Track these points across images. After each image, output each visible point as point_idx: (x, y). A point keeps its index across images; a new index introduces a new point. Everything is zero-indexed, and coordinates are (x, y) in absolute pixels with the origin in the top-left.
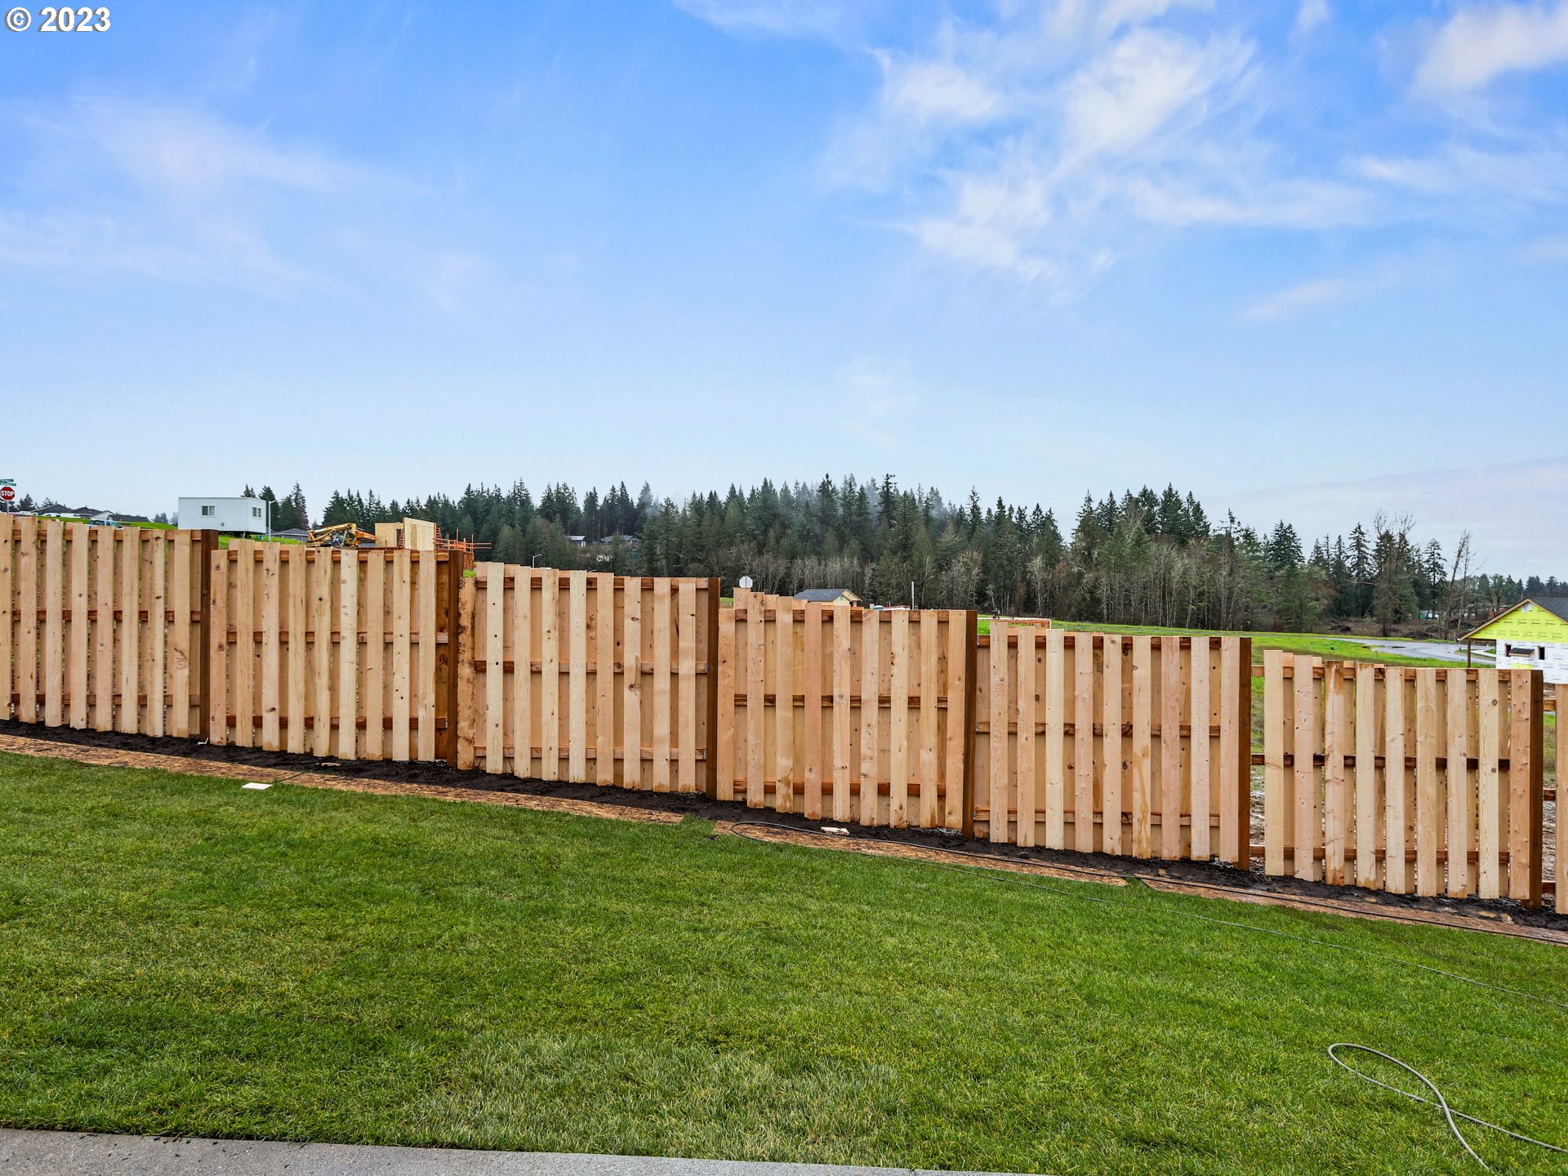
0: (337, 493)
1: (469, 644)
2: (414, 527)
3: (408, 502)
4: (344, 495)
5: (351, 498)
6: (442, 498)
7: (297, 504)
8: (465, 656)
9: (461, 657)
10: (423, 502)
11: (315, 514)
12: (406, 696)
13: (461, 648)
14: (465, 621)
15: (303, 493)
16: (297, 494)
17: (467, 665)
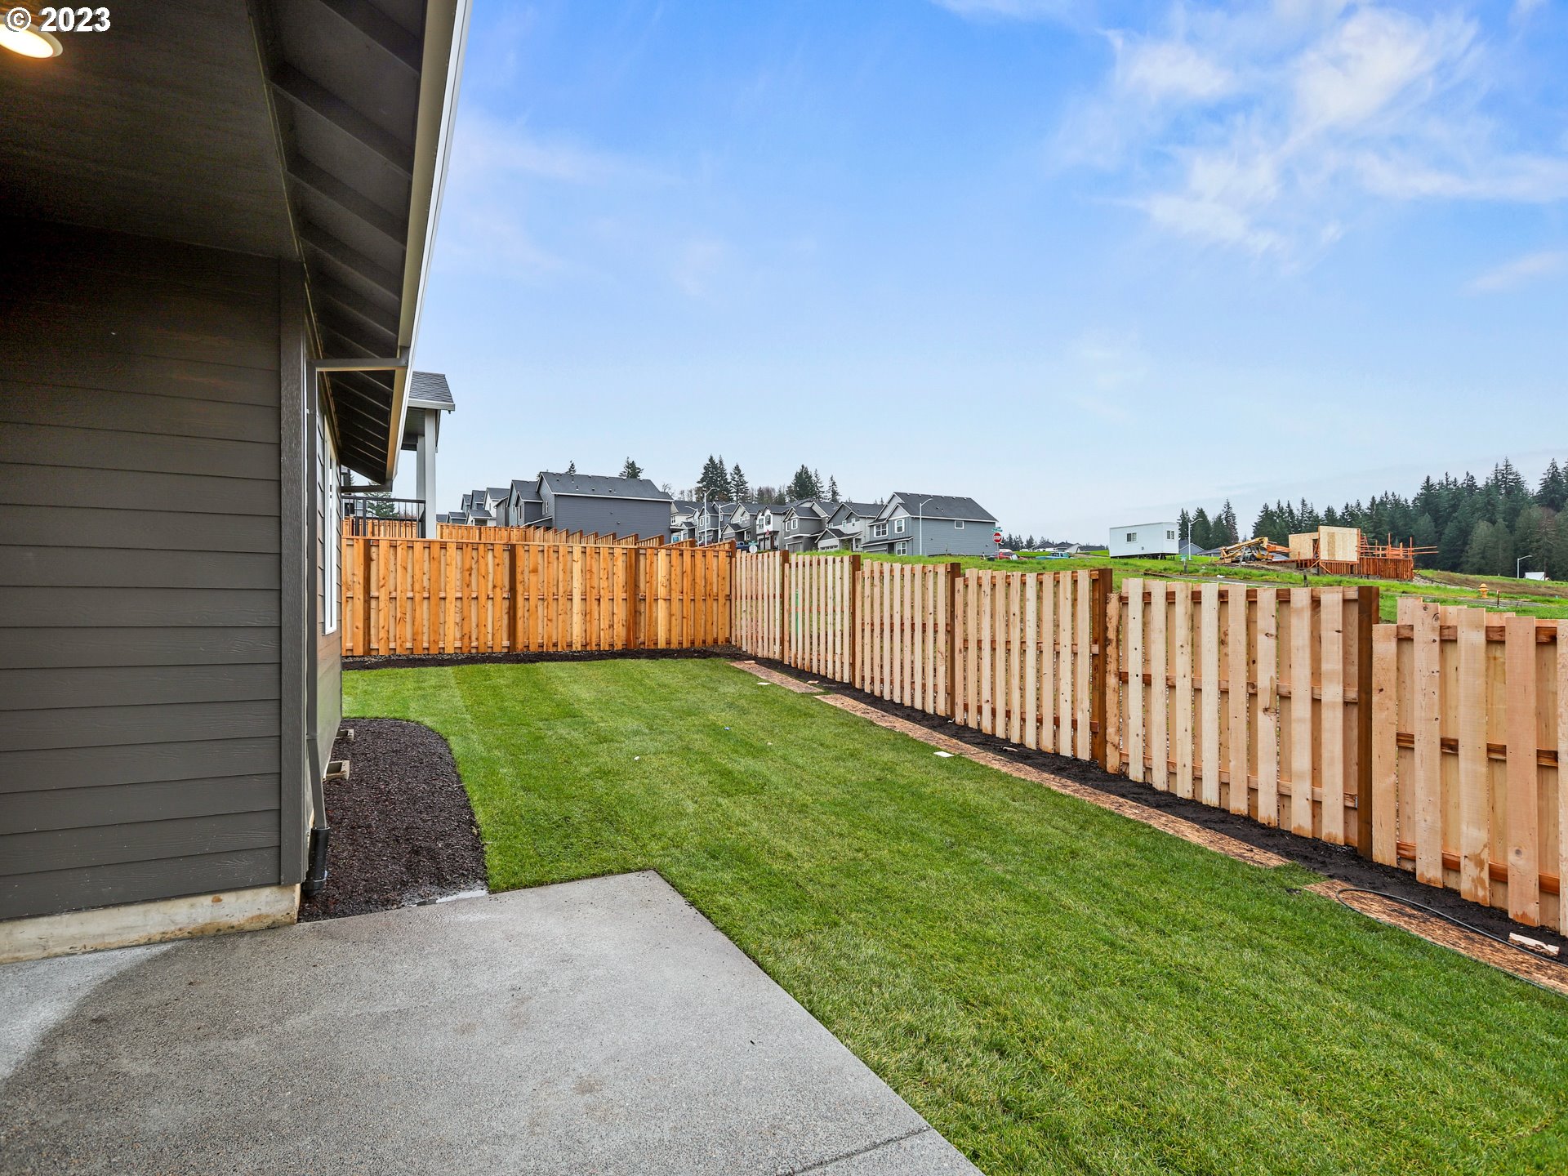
0: (1266, 507)
1: (1114, 656)
2: (1332, 536)
3: (1347, 507)
4: (1273, 507)
5: (1281, 509)
6: (1391, 497)
7: (1227, 521)
8: (1112, 667)
9: (1108, 669)
10: (1365, 505)
11: (1245, 530)
12: (1069, 699)
13: (1109, 659)
14: (1111, 635)
15: (1234, 511)
16: (1227, 512)
17: (1113, 676)
